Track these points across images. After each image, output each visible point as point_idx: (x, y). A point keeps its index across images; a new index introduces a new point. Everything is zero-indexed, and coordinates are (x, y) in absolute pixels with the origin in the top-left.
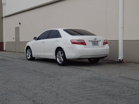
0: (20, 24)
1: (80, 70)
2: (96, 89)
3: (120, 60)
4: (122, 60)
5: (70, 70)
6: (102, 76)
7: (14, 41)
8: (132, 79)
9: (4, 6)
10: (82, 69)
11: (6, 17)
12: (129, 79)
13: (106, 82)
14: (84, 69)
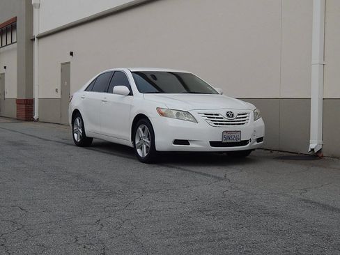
0: (71, 54)
1: (197, 176)
2: (221, 239)
3: (313, 150)
4: (320, 151)
5: (170, 176)
6: (250, 197)
7: (58, 96)
8: (333, 209)
9: (35, 11)
10: (205, 174)
11: (40, 37)
12: (325, 207)
13: (256, 216)
14: (210, 176)
